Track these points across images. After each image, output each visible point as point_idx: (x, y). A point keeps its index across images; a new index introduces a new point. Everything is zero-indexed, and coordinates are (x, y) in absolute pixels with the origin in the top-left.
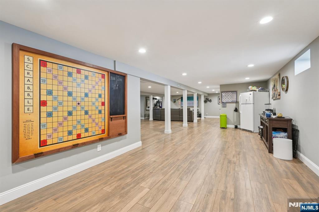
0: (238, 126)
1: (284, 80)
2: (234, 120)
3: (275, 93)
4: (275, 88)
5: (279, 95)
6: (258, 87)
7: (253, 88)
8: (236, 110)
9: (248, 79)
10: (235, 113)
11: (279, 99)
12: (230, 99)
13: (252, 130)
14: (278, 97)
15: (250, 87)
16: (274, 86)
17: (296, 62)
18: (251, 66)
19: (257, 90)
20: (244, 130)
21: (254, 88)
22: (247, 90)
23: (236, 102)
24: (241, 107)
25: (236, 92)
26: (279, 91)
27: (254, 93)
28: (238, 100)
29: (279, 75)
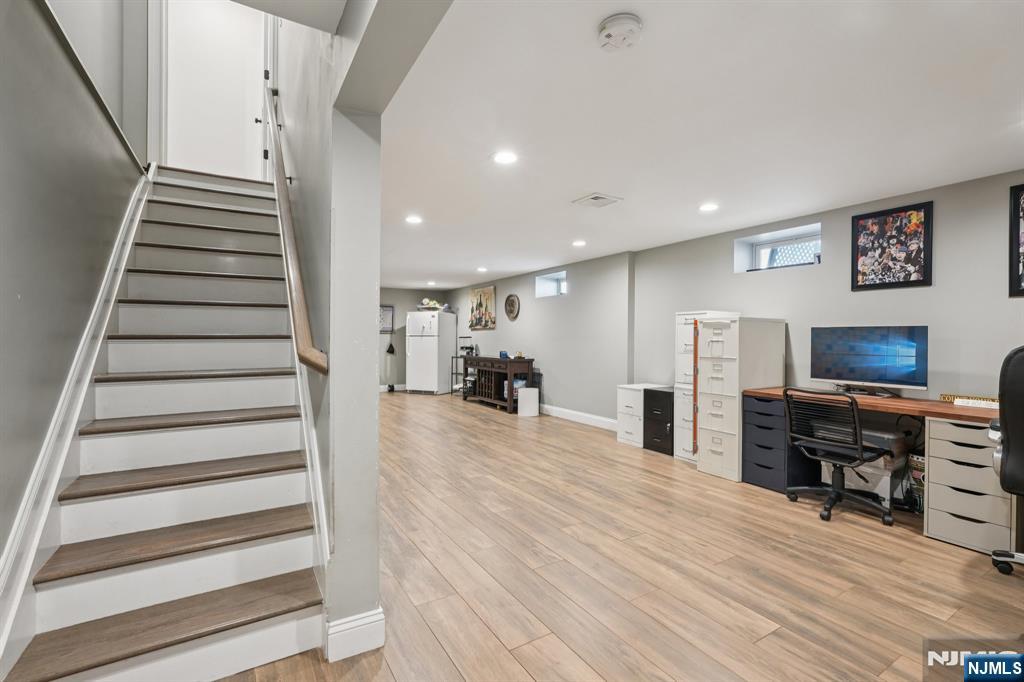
0: (396, 387)
1: (513, 301)
3: (480, 318)
4: (483, 309)
5: (494, 323)
6: (442, 302)
8: (391, 350)
9: (431, 284)
10: (389, 356)
11: (493, 329)
13: (434, 389)
14: (491, 326)
15: (426, 301)
16: (480, 305)
17: (539, 279)
18: (482, 270)
19: (442, 307)
20: (414, 392)
21: (433, 304)
22: (419, 307)
23: (392, 331)
24: (410, 342)
25: (392, 307)
26: (493, 315)
27: (439, 315)
28: (396, 327)
29: (495, 289)
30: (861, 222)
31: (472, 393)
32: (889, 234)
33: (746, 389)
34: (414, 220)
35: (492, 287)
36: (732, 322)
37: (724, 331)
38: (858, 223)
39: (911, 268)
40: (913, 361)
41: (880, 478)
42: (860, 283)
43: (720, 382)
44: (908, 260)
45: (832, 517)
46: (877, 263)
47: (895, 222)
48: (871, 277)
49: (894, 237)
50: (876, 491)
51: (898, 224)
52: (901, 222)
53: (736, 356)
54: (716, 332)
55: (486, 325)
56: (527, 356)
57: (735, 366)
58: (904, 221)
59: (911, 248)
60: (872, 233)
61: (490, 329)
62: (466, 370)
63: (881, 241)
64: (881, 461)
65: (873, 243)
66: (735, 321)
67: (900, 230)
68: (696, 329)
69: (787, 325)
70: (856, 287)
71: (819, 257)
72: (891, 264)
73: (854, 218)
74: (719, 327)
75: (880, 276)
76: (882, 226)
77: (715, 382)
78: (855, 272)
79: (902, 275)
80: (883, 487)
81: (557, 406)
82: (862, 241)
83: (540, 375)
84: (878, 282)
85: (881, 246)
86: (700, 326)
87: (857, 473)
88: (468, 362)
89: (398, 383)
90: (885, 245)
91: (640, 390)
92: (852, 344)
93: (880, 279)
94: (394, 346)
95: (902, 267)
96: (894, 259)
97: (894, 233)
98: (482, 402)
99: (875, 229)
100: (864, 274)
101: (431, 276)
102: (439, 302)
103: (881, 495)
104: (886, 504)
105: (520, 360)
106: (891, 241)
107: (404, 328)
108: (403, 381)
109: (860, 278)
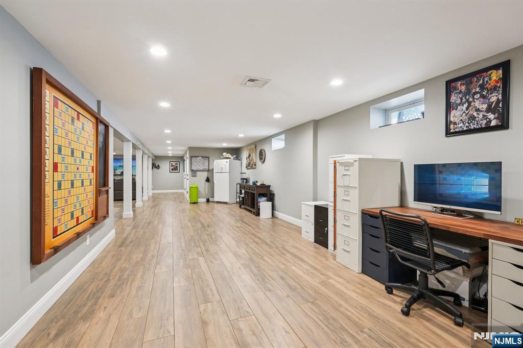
0: (211, 199)
1: (262, 153)
2: (205, 192)
3: (250, 163)
4: (251, 158)
5: (255, 165)
6: (232, 155)
7: (227, 155)
8: (208, 180)
9: (225, 145)
10: (207, 183)
12: (201, 165)
13: (227, 201)
14: (254, 167)
15: (225, 154)
16: (250, 155)
17: (273, 140)
18: (241, 135)
19: (232, 157)
20: (218, 202)
21: (229, 155)
22: (221, 157)
23: (208, 171)
24: (216, 176)
25: (208, 158)
26: (255, 161)
27: (230, 161)
28: (210, 168)
29: (256, 146)
30: (453, 84)
31: (242, 203)
32: (473, 91)
33: (364, 208)
34: (165, 105)
35: (254, 146)
36: (355, 161)
37: (350, 168)
38: (450, 86)
39: (491, 116)
40: (486, 189)
41: (460, 282)
42: (451, 131)
43: (348, 203)
44: (489, 110)
45: (411, 312)
46: (464, 115)
47: (478, 81)
48: (460, 126)
49: (478, 93)
50: (457, 292)
51: (481, 82)
52: (483, 80)
53: (357, 185)
54: (346, 168)
55: (252, 167)
56: (267, 183)
57: (357, 191)
58: (486, 79)
59: (491, 100)
60: (461, 92)
61: (254, 168)
62: (241, 191)
63: (467, 97)
64: (460, 269)
65: (461, 99)
66: (356, 161)
67: (482, 87)
68: (335, 167)
69: (402, 163)
70: (448, 133)
71: (423, 114)
72: (475, 114)
73: (447, 82)
74: (347, 165)
75: (467, 124)
76: (468, 85)
77: (345, 202)
78: (448, 123)
79: (484, 122)
80: (464, 290)
81: (281, 212)
82: (454, 98)
83: (274, 194)
84: (465, 129)
85: (467, 101)
86: (337, 164)
87: (437, 279)
88: (242, 187)
89: (212, 197)
90: (471, 100)
91: (312, 206)
92: (445, 176)
93: (467, 127)
94: (210, 178)
95: (484, 116)
96: (478, 110)
97: (478, 90)
98: (245, 209)
99: (463, 88)
100: (455, 123)
101: (225, 140)
102: (231, 154)
103: (462, 295)
104: (466, 304)
105: (263, 186)
106: (475, 97)
107: (213, 169)
108: (213, 197)
109: (452, 126)
